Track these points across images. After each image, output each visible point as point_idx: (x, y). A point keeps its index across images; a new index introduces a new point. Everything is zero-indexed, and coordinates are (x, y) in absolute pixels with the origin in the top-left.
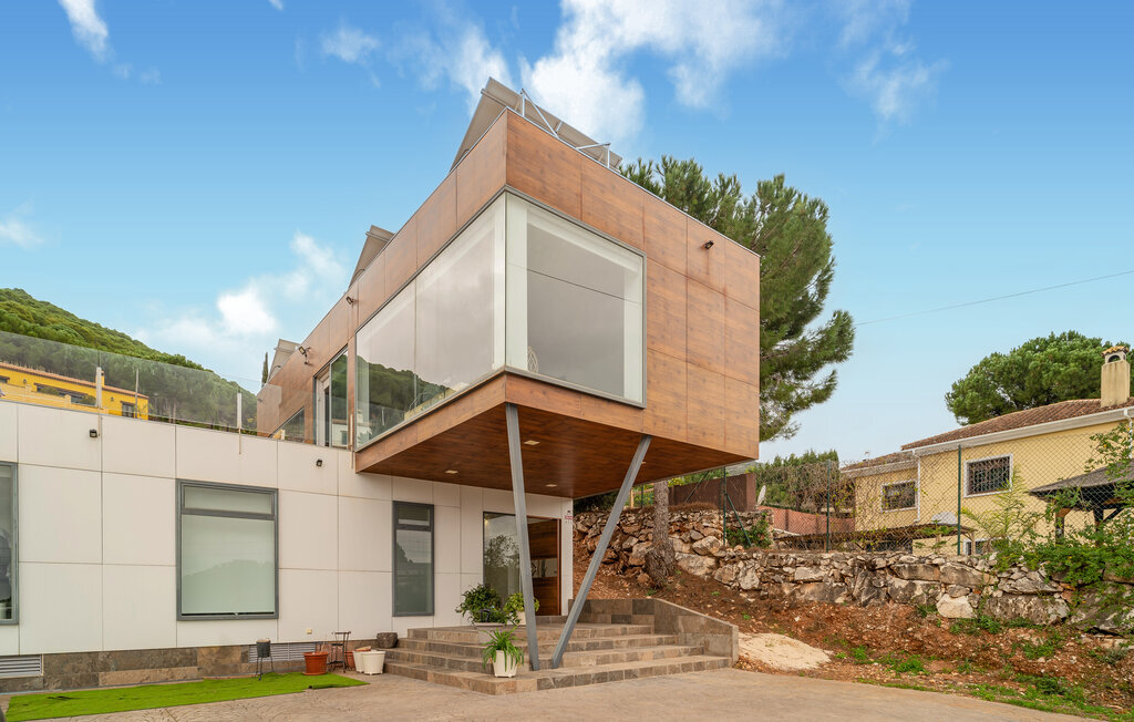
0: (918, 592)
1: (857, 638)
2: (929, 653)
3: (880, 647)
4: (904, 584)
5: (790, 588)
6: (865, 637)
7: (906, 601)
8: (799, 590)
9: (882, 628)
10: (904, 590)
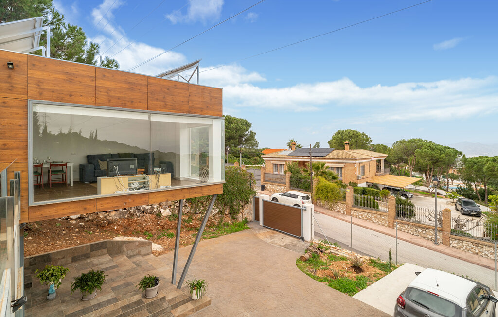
0: (155, 210)
1: (142, 230)
2: (166, 229)
3: (151, 230)
4: (149, 207)
5: (102, 215)
6: (145, 228)
7: (151, 213)
8: (108, 215)
9: (149, 224)
10: (150, 209)
